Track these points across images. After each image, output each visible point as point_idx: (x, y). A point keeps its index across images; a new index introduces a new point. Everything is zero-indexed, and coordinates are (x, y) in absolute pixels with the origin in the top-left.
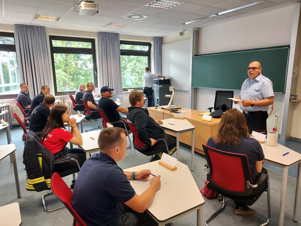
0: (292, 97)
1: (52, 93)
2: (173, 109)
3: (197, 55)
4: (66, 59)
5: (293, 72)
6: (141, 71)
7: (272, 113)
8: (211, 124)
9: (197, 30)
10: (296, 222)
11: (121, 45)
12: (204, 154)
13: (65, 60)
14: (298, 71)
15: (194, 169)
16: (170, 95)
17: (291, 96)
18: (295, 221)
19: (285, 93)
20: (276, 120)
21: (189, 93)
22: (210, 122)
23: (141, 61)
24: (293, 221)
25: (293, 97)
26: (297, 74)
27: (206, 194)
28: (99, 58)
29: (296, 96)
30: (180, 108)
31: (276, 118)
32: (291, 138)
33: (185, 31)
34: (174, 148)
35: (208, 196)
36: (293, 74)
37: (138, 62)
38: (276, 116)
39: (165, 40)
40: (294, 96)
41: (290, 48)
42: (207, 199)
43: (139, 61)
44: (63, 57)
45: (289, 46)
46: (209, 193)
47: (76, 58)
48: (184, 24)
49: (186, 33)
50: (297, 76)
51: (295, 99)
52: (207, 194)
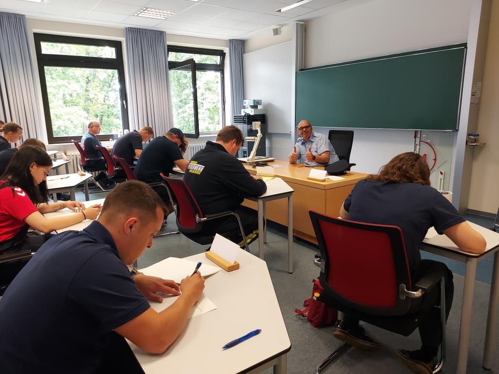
0: (470, 137)
1: (44, 139)
2: (258, 162)
3: (303, 70)
4: (87, 89)
5: (472, 92)
6: (214, 105)
7: (435, 168)
8: (324, 185)
9: (303, 24)
10: (489, 370)
11: (170, 53)
12: (317, 243)
13: (84, 89)
14: (481, 91)
15: (293, 270)
16: (253, 138)
17: (469, 135)
18: (486, 368)
19: (457, 130)
20: (442, 180)
21: (291, 138)
22: (324, 181)
23: (213, 88)
24: (483, 367)
25: (472, 137)
26: (479, 96)
27: (312, 318)
28: (130, 76)
29: (478, 135)
30: (272, 161)
31: (442, 177)
32: (467, 212)
33: (282, 26)
34: (254, 232)
35: (316, 321)
36: (473, 95)
37: (208, 91)
38: (441, 173)
39: (250, 46)
40: (474, 136)
41: (466, 48)
42: (315, 328)
43: (210, 90)
44: (81, 84)
45: (465, 45)
46: (317, 316)
47: (105, 87)
48: (280, 11)
49: (284, 30)
50: (480, 99)
51: (476, 140)
52: (315, 318)
